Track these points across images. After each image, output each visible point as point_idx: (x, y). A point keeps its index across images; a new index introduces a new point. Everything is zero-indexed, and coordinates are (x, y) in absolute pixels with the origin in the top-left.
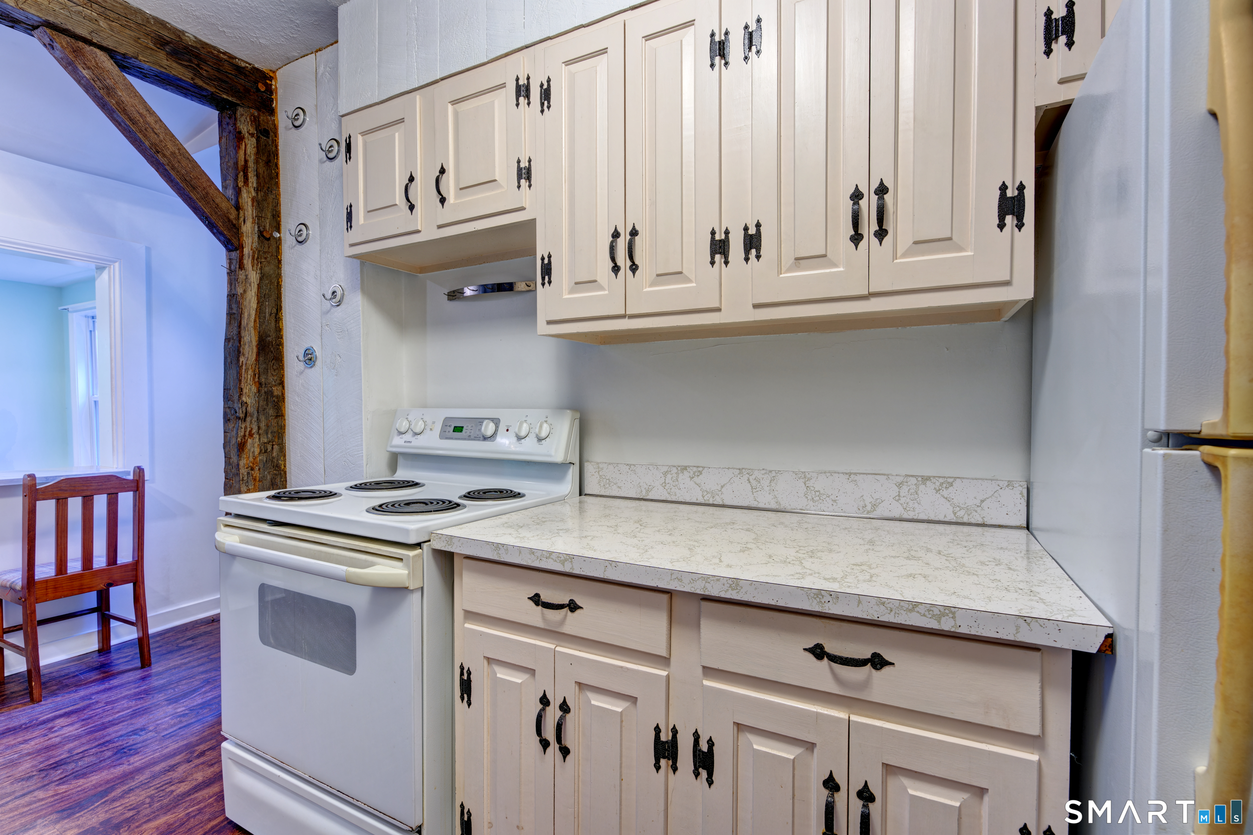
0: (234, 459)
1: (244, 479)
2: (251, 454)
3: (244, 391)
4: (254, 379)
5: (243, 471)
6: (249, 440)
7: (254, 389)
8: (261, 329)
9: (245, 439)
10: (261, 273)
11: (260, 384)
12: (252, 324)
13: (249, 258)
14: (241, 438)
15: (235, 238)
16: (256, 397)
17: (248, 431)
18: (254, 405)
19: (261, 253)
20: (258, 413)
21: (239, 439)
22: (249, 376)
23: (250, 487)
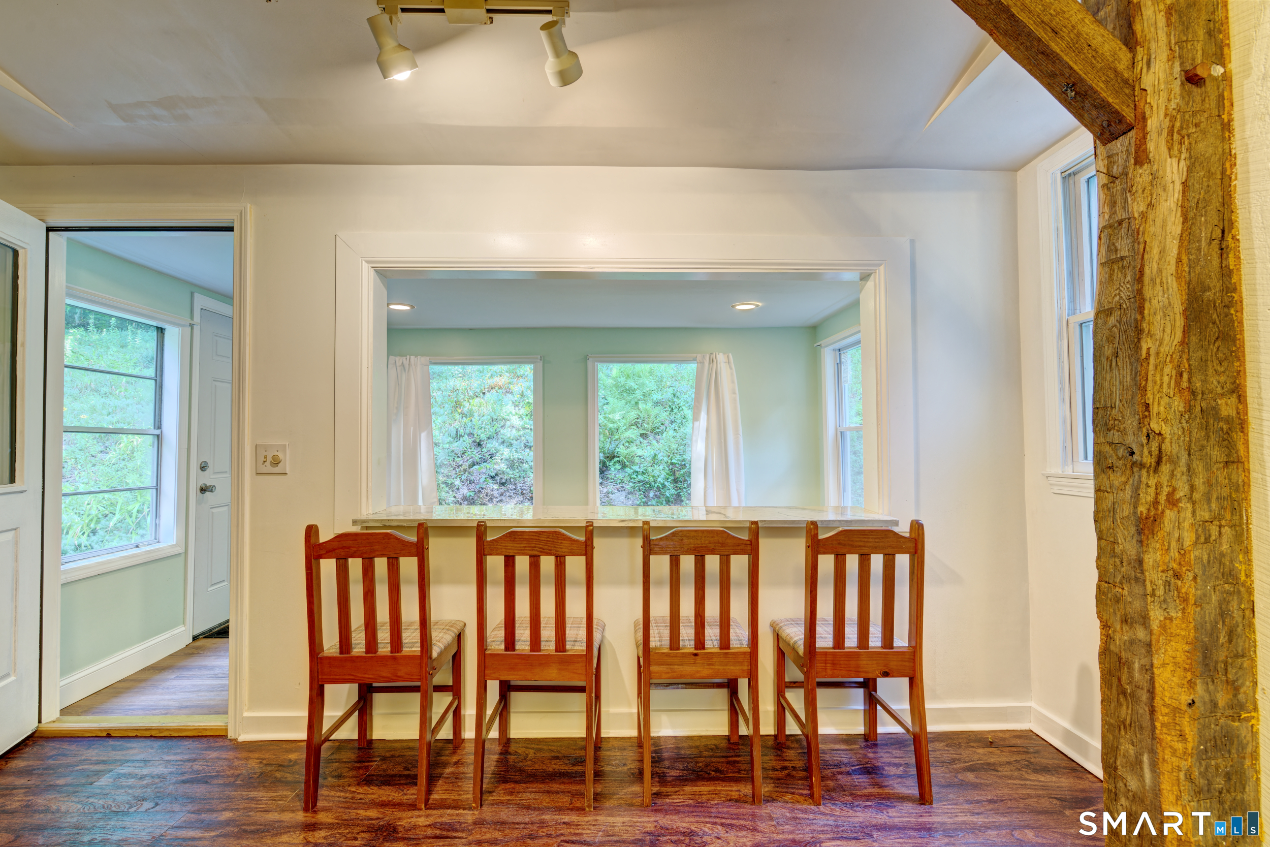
0: (1127, 546)
1: (1157, 593)
2: (1174, 544)
3: (1154, 409)
4: (1178, 384)
5: (1155, 576)
6: (1168, 512)
7: (1178, 404)
8: (1193, 274)
9: (1157, 509)
10: (1190, 157)
11: (1193, 393)
12: (1172, 268)
13: (1160, 134)
14: (1147, 506)
15: (1128, 106)
16: (1183, 421)
17: (1165, 493)
18: (1179, 438)
19: (1187, 117)
20: (1189, 454)
21: (1142, 509)
22: (1166, 379)
23: (1173, 614)
